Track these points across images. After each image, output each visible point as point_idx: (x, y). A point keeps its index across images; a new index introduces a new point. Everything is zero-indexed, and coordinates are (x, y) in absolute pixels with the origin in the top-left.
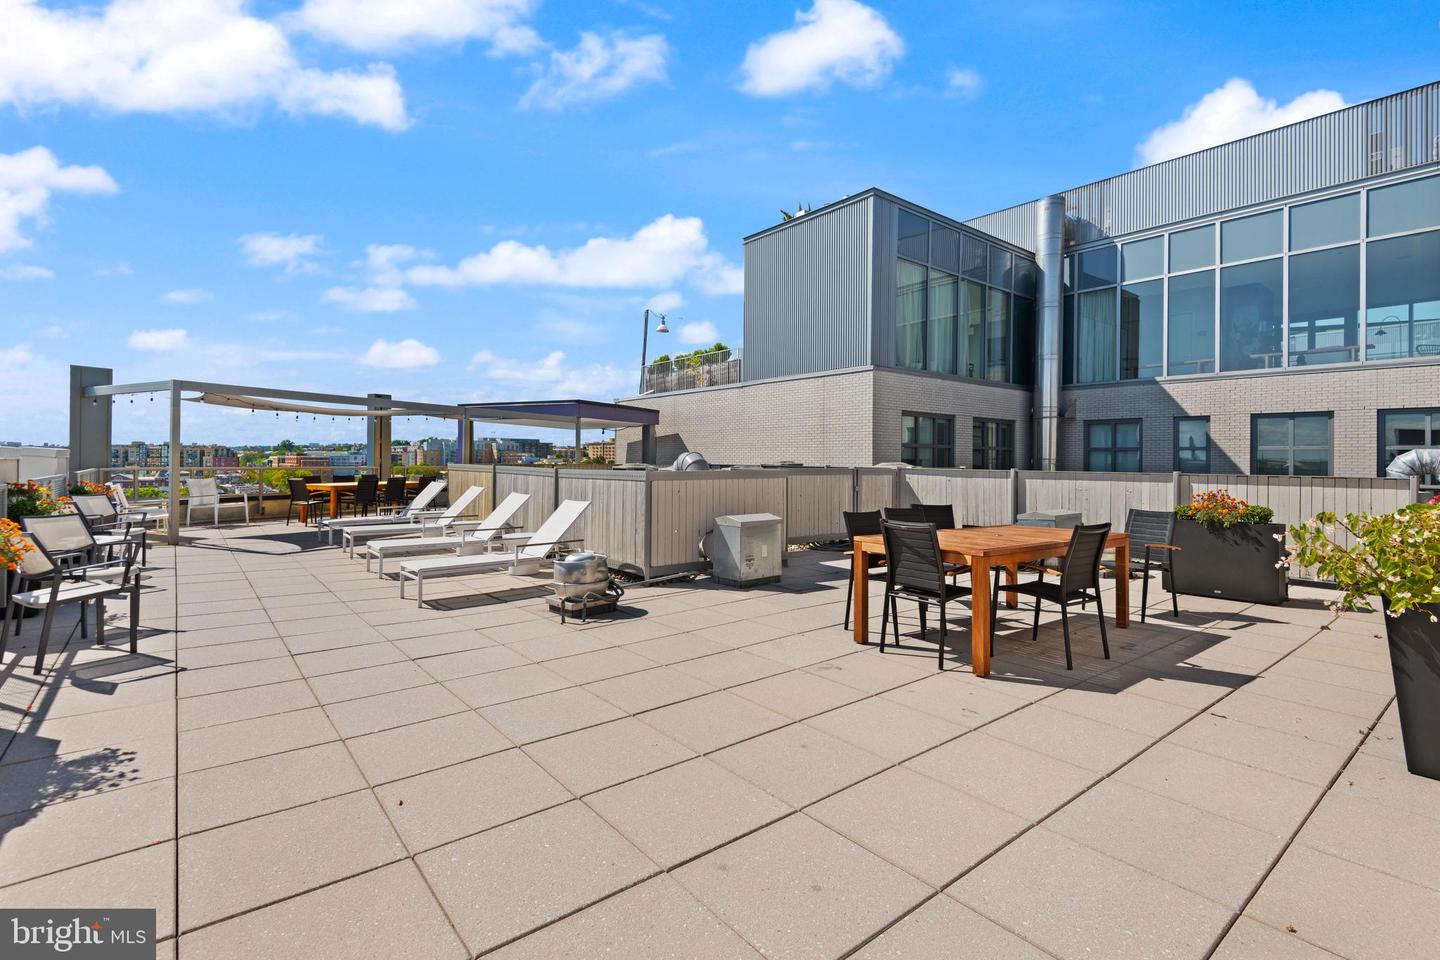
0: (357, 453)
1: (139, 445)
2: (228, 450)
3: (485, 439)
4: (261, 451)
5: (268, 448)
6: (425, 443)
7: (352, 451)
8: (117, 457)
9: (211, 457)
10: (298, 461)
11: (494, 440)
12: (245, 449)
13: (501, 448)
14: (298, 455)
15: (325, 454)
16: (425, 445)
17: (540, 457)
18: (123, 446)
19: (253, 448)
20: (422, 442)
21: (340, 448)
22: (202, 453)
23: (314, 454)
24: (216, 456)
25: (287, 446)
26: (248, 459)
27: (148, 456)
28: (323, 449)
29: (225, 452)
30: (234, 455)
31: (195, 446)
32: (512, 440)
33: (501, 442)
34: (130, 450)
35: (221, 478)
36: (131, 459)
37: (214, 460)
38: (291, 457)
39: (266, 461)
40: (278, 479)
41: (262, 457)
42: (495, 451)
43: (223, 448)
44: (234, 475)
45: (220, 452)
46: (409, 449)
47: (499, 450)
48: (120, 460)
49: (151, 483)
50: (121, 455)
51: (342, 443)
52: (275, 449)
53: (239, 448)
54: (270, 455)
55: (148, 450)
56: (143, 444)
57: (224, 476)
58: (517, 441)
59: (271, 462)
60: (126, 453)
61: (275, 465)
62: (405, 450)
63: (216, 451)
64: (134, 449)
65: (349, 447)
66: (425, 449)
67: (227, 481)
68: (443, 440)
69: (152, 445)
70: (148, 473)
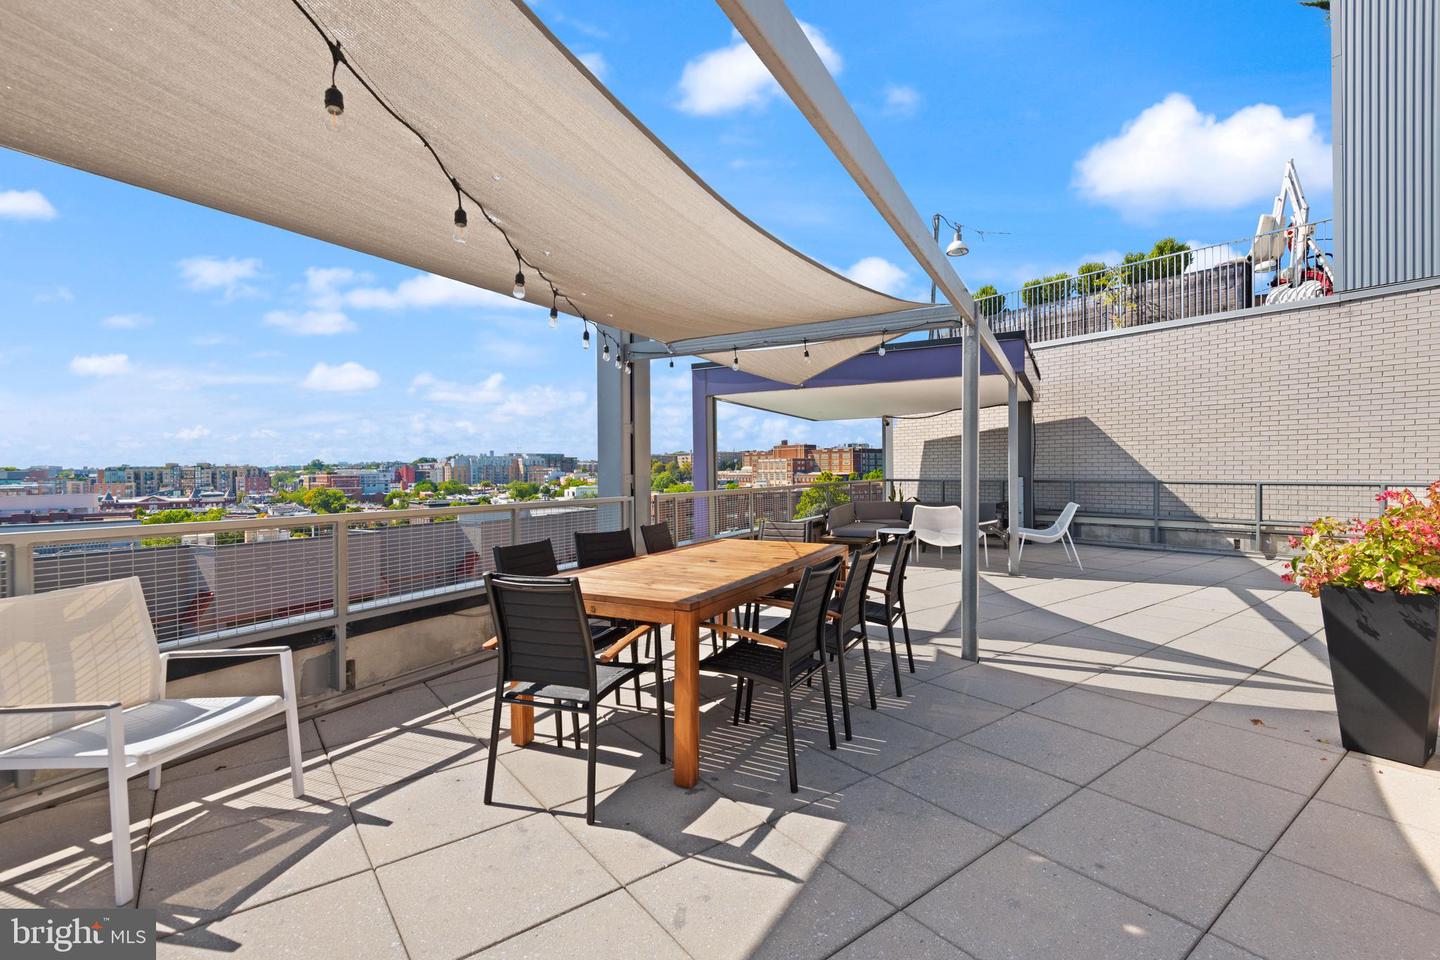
0: (386, 470)
1: (173, 467)
2: (260, 470)
3: (512, 455)
4: (292, 471)
5: (299, 468)
6: (452, 460)
7: (381, 469)
8: (152, 478)
9: (243, 477)
10: (329, 479)
11: (520, 455)
12: (277, 469)
13: (527, 463)
14: (328, 473)
15: (355, 472)
16: (452, 462)
17: (567, 472)
18: (157, 468)
19: (283, 469)
20: (449, 459)
21: (368, 467)
22: (235, 474)
23: (344, 473)
24: (248, 476)
25: (318, 466)
26: (280, 479)
27: (182, 477)
28: (352, 467)
29: (257, 472)
30: (266, 474)
31: (228, 467)
32: (538, 455)
33: (527, 457)
34: (165, 472)
35: (253, 498)
36: (165, 481)
37: (247, 480)
38: (322, 476)
39: (297, 480)
40: (310, 499)
41: (294, 476)
42: (521, 466)
43: (255, 469)
44: (266, 495)
45: (252, 473)
46: (436, 465)
47: (525, 465)
48: (155, 482)
49: (185, 504)
50: (156, 477)
51: (370, 462)
52: (306, 468)
53: (270, 468)
54: (301, 474)
55: (181, 470)
56: (177, 466)
57: (257, 496)
58: (543, 456)
59: (302, 481)
60: (161, 475)
61: (306, 484)
62: (432, 467)
63: (249, 471)
64: (168, 471)
65: (377, 466)
66: (453, 466)
67: (260, 500)
68: (470, 457)
69: (187, 466)
70: (182, 494)
